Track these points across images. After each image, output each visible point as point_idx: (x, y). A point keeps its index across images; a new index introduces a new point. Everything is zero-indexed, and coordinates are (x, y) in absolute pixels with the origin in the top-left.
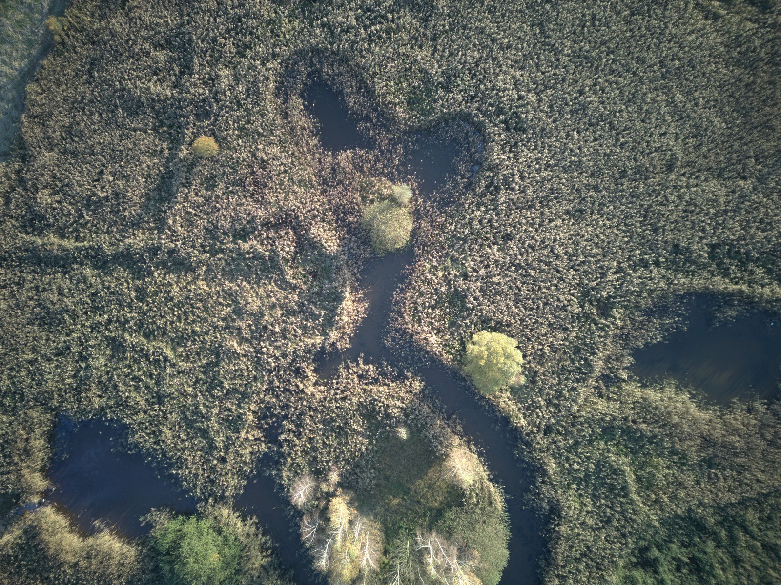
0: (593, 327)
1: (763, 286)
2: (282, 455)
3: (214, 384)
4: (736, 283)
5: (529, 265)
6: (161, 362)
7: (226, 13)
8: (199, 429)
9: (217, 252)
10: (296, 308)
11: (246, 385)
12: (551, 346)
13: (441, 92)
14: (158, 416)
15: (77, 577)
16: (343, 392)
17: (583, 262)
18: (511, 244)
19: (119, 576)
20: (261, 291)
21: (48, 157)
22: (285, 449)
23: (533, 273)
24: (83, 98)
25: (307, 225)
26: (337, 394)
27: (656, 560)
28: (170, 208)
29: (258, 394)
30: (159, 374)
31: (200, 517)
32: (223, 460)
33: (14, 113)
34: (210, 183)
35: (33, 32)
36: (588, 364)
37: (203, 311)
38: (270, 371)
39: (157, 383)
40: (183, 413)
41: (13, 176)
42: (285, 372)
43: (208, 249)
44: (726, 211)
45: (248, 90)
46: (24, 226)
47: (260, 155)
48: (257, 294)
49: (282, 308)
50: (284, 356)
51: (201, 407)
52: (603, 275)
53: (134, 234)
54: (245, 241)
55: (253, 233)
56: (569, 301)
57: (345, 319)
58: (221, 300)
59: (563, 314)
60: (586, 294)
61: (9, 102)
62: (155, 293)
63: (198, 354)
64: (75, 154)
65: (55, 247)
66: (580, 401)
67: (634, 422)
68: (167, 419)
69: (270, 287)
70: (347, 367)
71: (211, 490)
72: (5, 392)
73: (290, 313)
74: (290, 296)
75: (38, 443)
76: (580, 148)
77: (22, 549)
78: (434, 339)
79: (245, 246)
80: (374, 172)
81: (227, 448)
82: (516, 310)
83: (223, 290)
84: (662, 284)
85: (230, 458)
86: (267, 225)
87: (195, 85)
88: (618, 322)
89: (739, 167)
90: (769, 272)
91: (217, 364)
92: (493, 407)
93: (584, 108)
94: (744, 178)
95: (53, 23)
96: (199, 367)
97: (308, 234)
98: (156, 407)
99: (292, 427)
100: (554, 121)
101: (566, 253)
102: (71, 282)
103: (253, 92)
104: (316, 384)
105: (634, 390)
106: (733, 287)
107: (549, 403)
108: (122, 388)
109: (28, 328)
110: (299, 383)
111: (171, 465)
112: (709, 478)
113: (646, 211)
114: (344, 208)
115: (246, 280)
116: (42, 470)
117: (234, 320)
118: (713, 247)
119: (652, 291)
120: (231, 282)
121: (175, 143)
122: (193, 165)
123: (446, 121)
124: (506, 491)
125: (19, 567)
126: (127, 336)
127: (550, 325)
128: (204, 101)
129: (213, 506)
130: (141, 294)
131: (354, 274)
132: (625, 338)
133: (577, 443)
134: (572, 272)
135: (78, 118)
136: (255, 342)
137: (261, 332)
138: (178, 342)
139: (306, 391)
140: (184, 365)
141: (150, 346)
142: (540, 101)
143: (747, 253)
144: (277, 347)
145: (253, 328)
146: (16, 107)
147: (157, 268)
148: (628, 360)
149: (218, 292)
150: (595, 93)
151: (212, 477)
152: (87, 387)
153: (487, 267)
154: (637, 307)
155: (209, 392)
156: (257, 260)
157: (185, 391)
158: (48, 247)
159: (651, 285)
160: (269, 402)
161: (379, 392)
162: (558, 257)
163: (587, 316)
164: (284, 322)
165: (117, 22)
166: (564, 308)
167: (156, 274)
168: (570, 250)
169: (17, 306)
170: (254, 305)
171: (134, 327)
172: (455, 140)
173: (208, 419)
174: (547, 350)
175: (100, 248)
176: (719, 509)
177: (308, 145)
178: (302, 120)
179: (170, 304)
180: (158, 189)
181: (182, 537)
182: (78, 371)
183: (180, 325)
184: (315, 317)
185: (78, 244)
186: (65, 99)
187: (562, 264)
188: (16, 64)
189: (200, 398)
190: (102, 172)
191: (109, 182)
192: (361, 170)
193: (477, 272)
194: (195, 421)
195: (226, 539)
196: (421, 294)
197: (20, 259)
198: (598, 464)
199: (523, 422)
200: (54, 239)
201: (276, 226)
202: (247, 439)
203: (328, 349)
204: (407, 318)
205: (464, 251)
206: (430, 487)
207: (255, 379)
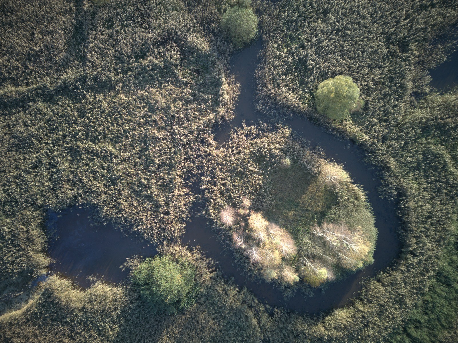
0: (399, 60)
2: (207, 200)
3: (148, 162)
5: (346, 28)
6: (107, 157)
8: (146, 196)
9: (127, 72)
10: (191, 97)
11: (170, 159)
12: (373, 80)
14: (115, 194)
15: (86, 316)
16: (237, 148)
17: (382, 17)
18: (330, 16)
19: (115, 309)
20: (164, 92)
22: (207, 195)
23: (349, 32)
25: (184, 38)
26: (233, 151)
28: (86, 47)
29: (180, 163)
30: (108, 165)
31: (161, 255)
32: (167, 213)
34: (109, 23)
36: (403, 87)
37: (128, 115)
38: (184, 146)
39: (109, 171)
40: (132, 188)
42: (194, 143)
43: (119, 71)
48: (162, 95)
49: (181, 101)
51: (143, 180)
52: (398, 22)
53: (66, 72)
54: (144, 59)
55: (148, 52)
56: (378, 46)
57: (226, 97)
58: (137, 105)
60: (388, 39)
62: (91, 110)
63: (132, 145)
65: (14, 93)
66: (403, 111)
67: (442, 119)
68: (121, 195)
69: (169, 87)
70: (236, 131)
71: (164, 236)
72: (4, 203)
73: (187, 102)
74: (185, 91)
75: (35, 232)
77: (43, 306)
78: (291, 96)
79: (145, 62)
81: (168, 205)
82: (344, 61)
83: (138, 98)
84: (440, 19)
85: (172, 211)
86: (157, 44)
88: (415, 52)
91: (147, 149)
92: (343, 133)
96: (135, 154)
97: (186, 44)
98: (112, 187)
99: (209, 179)
101: (368, 13)
102: (31, 115)
104: (217, 148)
105: (437, 98)
107: (380, 121)
108: (85, 180)
109: (9, 154)
110: (206, 149)
111: (132, 226)
114: (206, 19)
115: (152, 87)
116: (43, 251)
117: (150, 116)
119: (433, 26)
120: (141, 90)
122: (94, 14)
125: (45, 319)
126: (79, 144)
127: (369, 66)
129: (168, 246)
130: (82, 113)
131: (225, 65)
132: (421, 63)
133: (406, 144)
134: (376, 25)
136: (169, 128)
137: (171, 120)
138: (115, 140)
139: (212, 153)
140: (125, 155)
141: (97, 147)
144: (185, 128)
145: (165, 118)
147: (88, 92)
148: (428, 79)
149: (135, 100)
151: (163, 226)
152: (61, 185)
153: (316, 36)
155: (146, 169)
156: (156, 70)
157: (130, 172)
158: (9, 95)
159: (431, 22)
160: (189, 167)
161: (262, 142)
162: (363, 17)
163: (394, 54)
164: (185, 110)
166: (376, 52)
167: (88, 96)
168: (371, 11)
170: (162, 102)
171: (83, 137)
173: (150, 188)
174: (371, 84)
175: (45, 87)
179: (103, 115)
180: (74, 37)
181: (153, 270)
182: (52, 176)
183: (114, 128)
184: (205, 101)
185: (28, 87)
187: (367, 21)
189: (141, 175)
190: (33, 34)
191: (40, 39)
193: (310, 41)
194: (141, 191)
195: (182, 265)
196: (275, 68)
198: (424, 154)
199: (366, 138)
200: (11, 88)
201: (163, 43)
202: (180, 196)
203: (220, 121)
204: (270, 87)
205: (297, 30)
206: (312, 198)
207: (175, 153)
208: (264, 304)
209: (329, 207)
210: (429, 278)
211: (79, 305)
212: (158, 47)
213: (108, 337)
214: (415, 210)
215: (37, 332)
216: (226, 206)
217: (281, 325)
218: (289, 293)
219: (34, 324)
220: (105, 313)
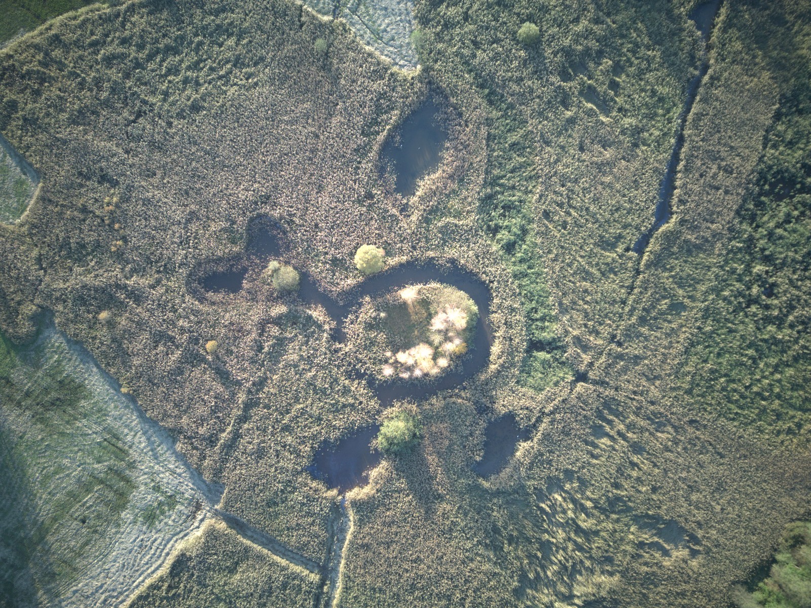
0: (376, 205)
1: (391, 118)
2: (371, 375)
3: (324, 391)
4: (384, 129)
5: (334, 222)
6: (303, 412)
7: (154, 309)
8: (342, 408)
9: (263, 364)
10: (305, 339)
11: (331, 378)
12: (376, 229)
13: (235, 226)
14: (327, 424)
15: (383, 492)
16: (355, 335)
17: (344, 196)
18: (320, 225)
19: (392, 473)
20: (291, 351)
21: (185, 420)
22: (368, 372)
23: (338, 222)
24: (164, 392)
25: (269, 317)
26: (354, 338)
27: (496, 225)
28: (233, 375)
29: (338, 373)
30: (308, 415)
31: (382, 425)
32: (361, 403)
33: (156, 429)
34: (229, 352)
35: (122, 403)
36: (392, 216)
37: (288, 382)
38: (330, 364)
39: (312, 417)
40: (331, 412)
41: (186, 441)
42: (333, 357)
43: (260, 367)
44: (349, 120)
45: (194, 315)
46: (212, 446)
47: (227, 323)
48: (291, 354)
49: (303, 345)
50: (325, 354)
51: (332, 402)
52: (354, 189)
53: (238, 398)
54: (264, 349)
55: (261, 343)
56: (359, 211)
57: (321, 318)
58: (286, 372)
59: (363, 217)
60: (359, 201)
61: (150, 429)
62: (270, 400)
63: (307, 393)
64: (189, 407)
65: (228, 436)
66: (406, 227)
67: (428, 206)
68: (330, 420)
69: (290, 347)
70: (345, 327)
71: (372, 414)
73: (307, 342)
74: (299, 339)
75: (314, 485)
76: (290, 174)
77: (359, 511)
78: (349, 281)
79: (266, 349)
80: (258, 274)
81: (356, 399)
82: (352, 237)
83: (282, 369)
84: (370, 165)
85: (361, 399)
86: (261, 335)
87: (181, 339)
88: (378, 193)
89: (331, 105)
90: (386, 112)
91: (315, 386)
92: (393, 268)
93: (272, 164)
94: (337, 104)
95: (124, 390)
96: (313, 395)
97: (274, 318)
98: (322, 422)
99: (360, 364)
100: (272, 180)
101: (336, 202)
102: (247, 436)
103: (196, 313)
104: (346, 346)
105: (414, 200)
106: (385, 133)
107: (402, 242)
108: (306, 434)
109: (260, 465)
110: (342, 353)
111: (353, 428)
112: (468, 183)
113: (333, 156)
114: (268, 296)
115: (282, 356)
116: (328, 489)
117: (299, 370)
118: (363, 133)
119: (371, 170)
120: (280, 363)
121: (203, 360)
122: (218, 357)
123: (249, 230)
124: (434, 280)
125: (367, 516)
126: (284, 422)
127: (366, 225)
128: (190, 338)
129: (380, 417)
130: (267, 407)
131: (302, 305)
132: (387, 193)
133: (426, 237)
134: (346, 203)
135: (173, 399)
136: (313, 365)
137: (309, 360)
138: (297, 400)
139: (346, 351)
140: (309, 402)
141: (293, 413)
142: (259, 182)
143: (372, 119)
144: (320, 355)
145: (306, 362)
146: (154, 427)
147: (258, 394)
148: (399, 196)
149: (282, 371)
150: (267, 156)
151: (366, 411)
152: (299, 450)
153: (326, 241)
154: (376, 180)
155: (327, 395)
156: (275, 347)
157: (321, 406)
158: (227, 439)
159: (368, 171)
160: (344, 370)
161: (362, 318)
162: (336, 207)
163: (370, 206)
164: (309, 347)
165: (136, 361)
166: (361, 215)
167: (261, 396)
168: (335, 200)
169: (247, 465)
170: (295, 357)
171: (281, 417)
172: (260, 229)
173: (339, 401)
174: (377, 232)
175: (237, 416)
176: (485, 185)
177: (231, 299)
178: (219, 297)
179: (278, 396)
180: (222, 378)
181: (385, 435)
182: (290, 451)
183: (290, 395)
184: (314, 332)
185: (231, 425)
186: (161, 401)
187: (340, 206)
188: (134, 418)
189: (328, 401)
190: (202, 399)
191: (208, 398)
192: (255, 280)
193: (326, 247)
194: (337, 408)
195: (396, 417)
196: (326, 278)
197: (226, 455)
198: (440, 232)
199: (405, 258)
200: (224, 435)
201: (263, 331)
202: (356, 388)
203: (331, 332)
204: (334, 289)
205: (314, 249)
206: (416, 314)
207: (330, 372)
208: (456, 387)
209: (428, 309)
210: (512, 283)
211: (375, 491)
212: (263, 335)
213: (404, 490)
214: (467, 261)
215: (371, 525)
216: (383, 367)
217: (473, 388)
218: (460, 369)
219: (365, 524)
220: (389, 480)
